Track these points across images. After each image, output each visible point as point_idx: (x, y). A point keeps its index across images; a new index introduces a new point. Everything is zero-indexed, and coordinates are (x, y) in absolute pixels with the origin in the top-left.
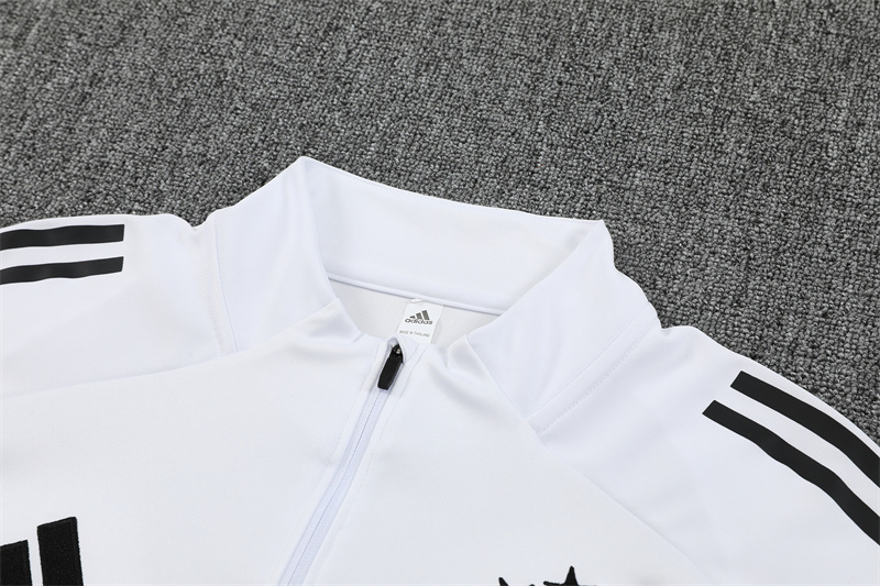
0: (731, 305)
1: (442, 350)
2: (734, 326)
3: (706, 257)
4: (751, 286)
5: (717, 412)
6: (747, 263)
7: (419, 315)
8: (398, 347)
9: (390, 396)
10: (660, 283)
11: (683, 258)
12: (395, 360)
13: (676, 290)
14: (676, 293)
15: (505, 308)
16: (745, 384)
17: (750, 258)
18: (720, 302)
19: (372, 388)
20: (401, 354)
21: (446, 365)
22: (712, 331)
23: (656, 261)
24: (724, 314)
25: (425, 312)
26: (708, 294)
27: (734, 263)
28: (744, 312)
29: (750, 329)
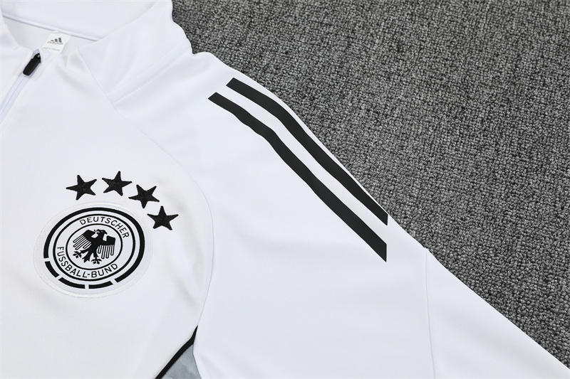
0: (236, 45)
1: (65, 58)
2: (235, 56)
3: (227, 19)
4: (249, 36)
5: (217, 99)
6: (249, 24)
7: (56, 40)
8: (39, 54)
9: (31, 79)
10: (198, 32)
11: (214, 19)
12: (36, 61)
13: (206, 35)
14: (206, 37)
15: (101, 38)
16: (234, 85)
17: (251, 22)
18: (230, 43)
19: (20, 75)
20: (40, 58)
21: (66, 65)
22: (222, 57)
23: (198, 20)
24: (231, 49)
25: (60, 39)
26: (224, 39)
27: (242, 24)
28: (242, 50)
29: (244, 58)
